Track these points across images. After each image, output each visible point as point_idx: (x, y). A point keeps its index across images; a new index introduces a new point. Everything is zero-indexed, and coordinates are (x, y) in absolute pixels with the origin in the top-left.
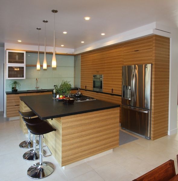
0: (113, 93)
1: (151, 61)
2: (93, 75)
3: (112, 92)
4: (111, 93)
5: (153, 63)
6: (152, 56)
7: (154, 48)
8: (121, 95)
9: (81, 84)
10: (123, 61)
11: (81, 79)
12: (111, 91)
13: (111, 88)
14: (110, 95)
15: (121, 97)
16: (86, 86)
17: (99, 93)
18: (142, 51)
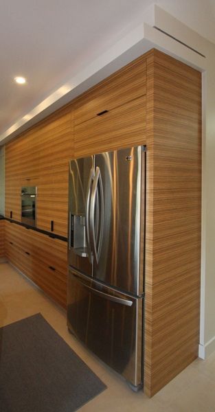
0: (53, 232)
1: (143, 138)
2: (20, 188)
3: (52, 230)
4: (50, 231)
5: (149, 142)
6: (144, 120)
7: (151, 93)
8: (67, 237)
9: (6, 207)
10: (73, 149)
11: (6, 198)
12: (50, 226)
13: (51, 219)
14: (47, 237)
15: (66, 244)
16: (11, 212)
17: (31, 230)
18: (116, 111)
